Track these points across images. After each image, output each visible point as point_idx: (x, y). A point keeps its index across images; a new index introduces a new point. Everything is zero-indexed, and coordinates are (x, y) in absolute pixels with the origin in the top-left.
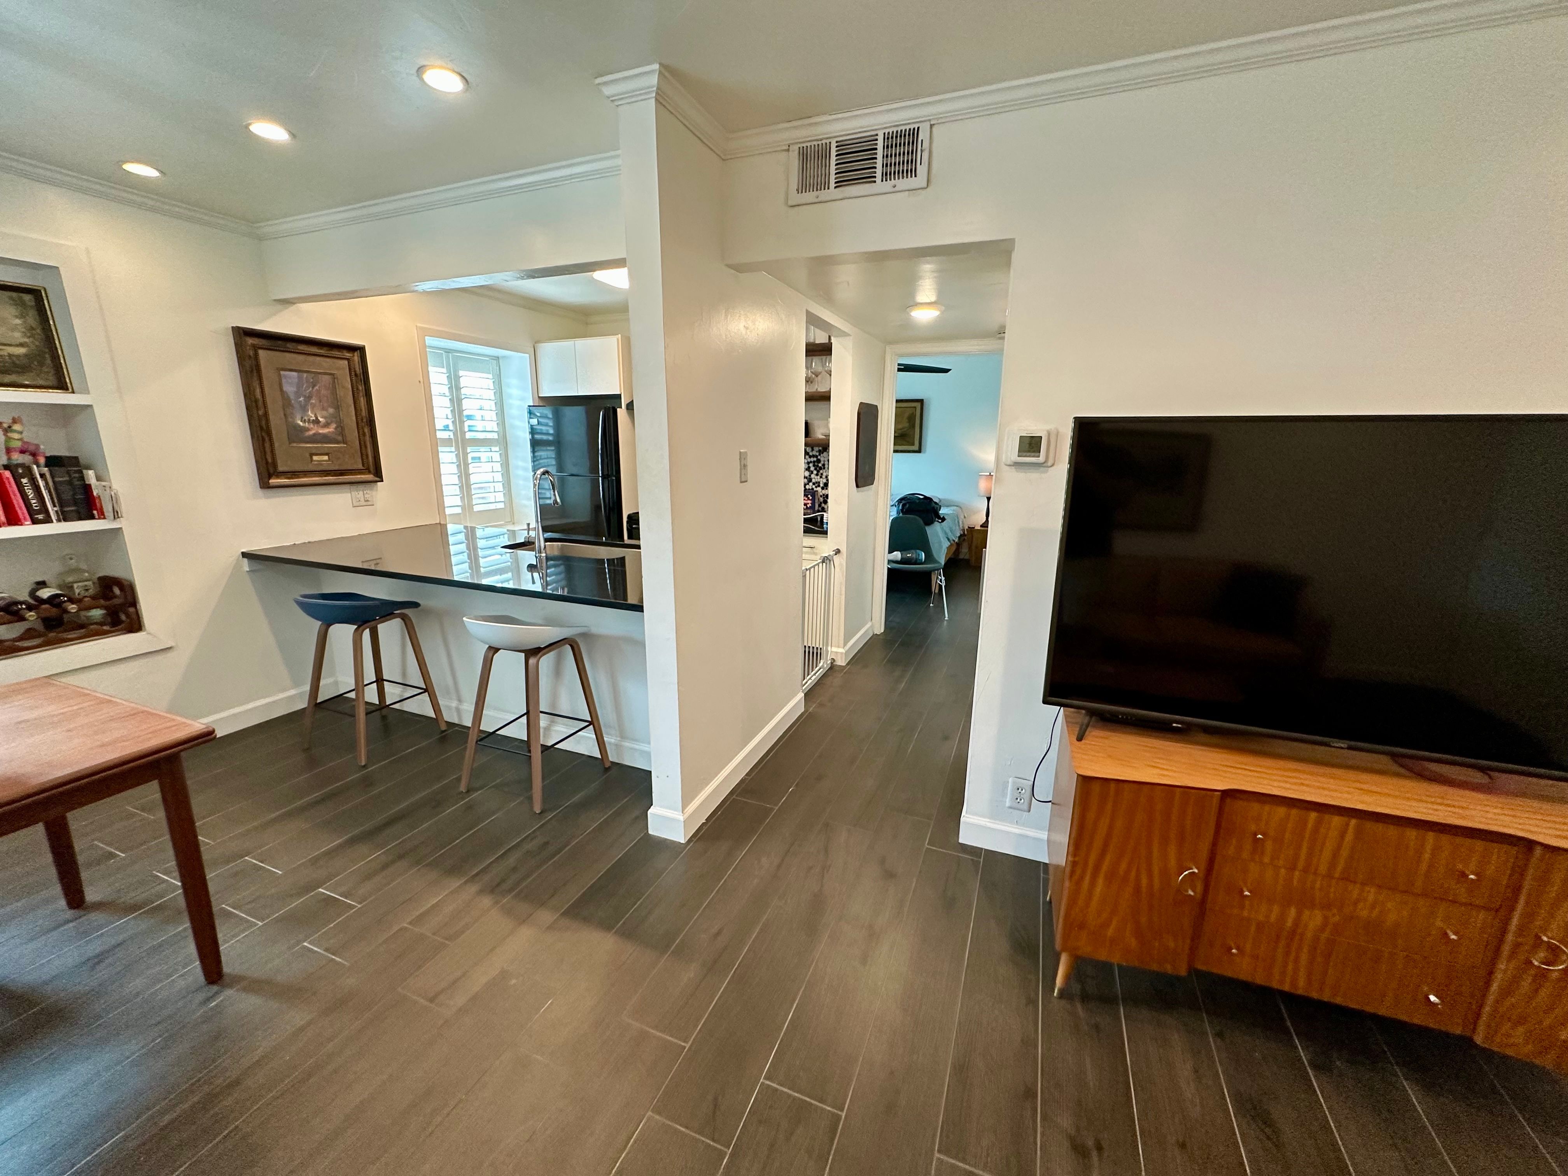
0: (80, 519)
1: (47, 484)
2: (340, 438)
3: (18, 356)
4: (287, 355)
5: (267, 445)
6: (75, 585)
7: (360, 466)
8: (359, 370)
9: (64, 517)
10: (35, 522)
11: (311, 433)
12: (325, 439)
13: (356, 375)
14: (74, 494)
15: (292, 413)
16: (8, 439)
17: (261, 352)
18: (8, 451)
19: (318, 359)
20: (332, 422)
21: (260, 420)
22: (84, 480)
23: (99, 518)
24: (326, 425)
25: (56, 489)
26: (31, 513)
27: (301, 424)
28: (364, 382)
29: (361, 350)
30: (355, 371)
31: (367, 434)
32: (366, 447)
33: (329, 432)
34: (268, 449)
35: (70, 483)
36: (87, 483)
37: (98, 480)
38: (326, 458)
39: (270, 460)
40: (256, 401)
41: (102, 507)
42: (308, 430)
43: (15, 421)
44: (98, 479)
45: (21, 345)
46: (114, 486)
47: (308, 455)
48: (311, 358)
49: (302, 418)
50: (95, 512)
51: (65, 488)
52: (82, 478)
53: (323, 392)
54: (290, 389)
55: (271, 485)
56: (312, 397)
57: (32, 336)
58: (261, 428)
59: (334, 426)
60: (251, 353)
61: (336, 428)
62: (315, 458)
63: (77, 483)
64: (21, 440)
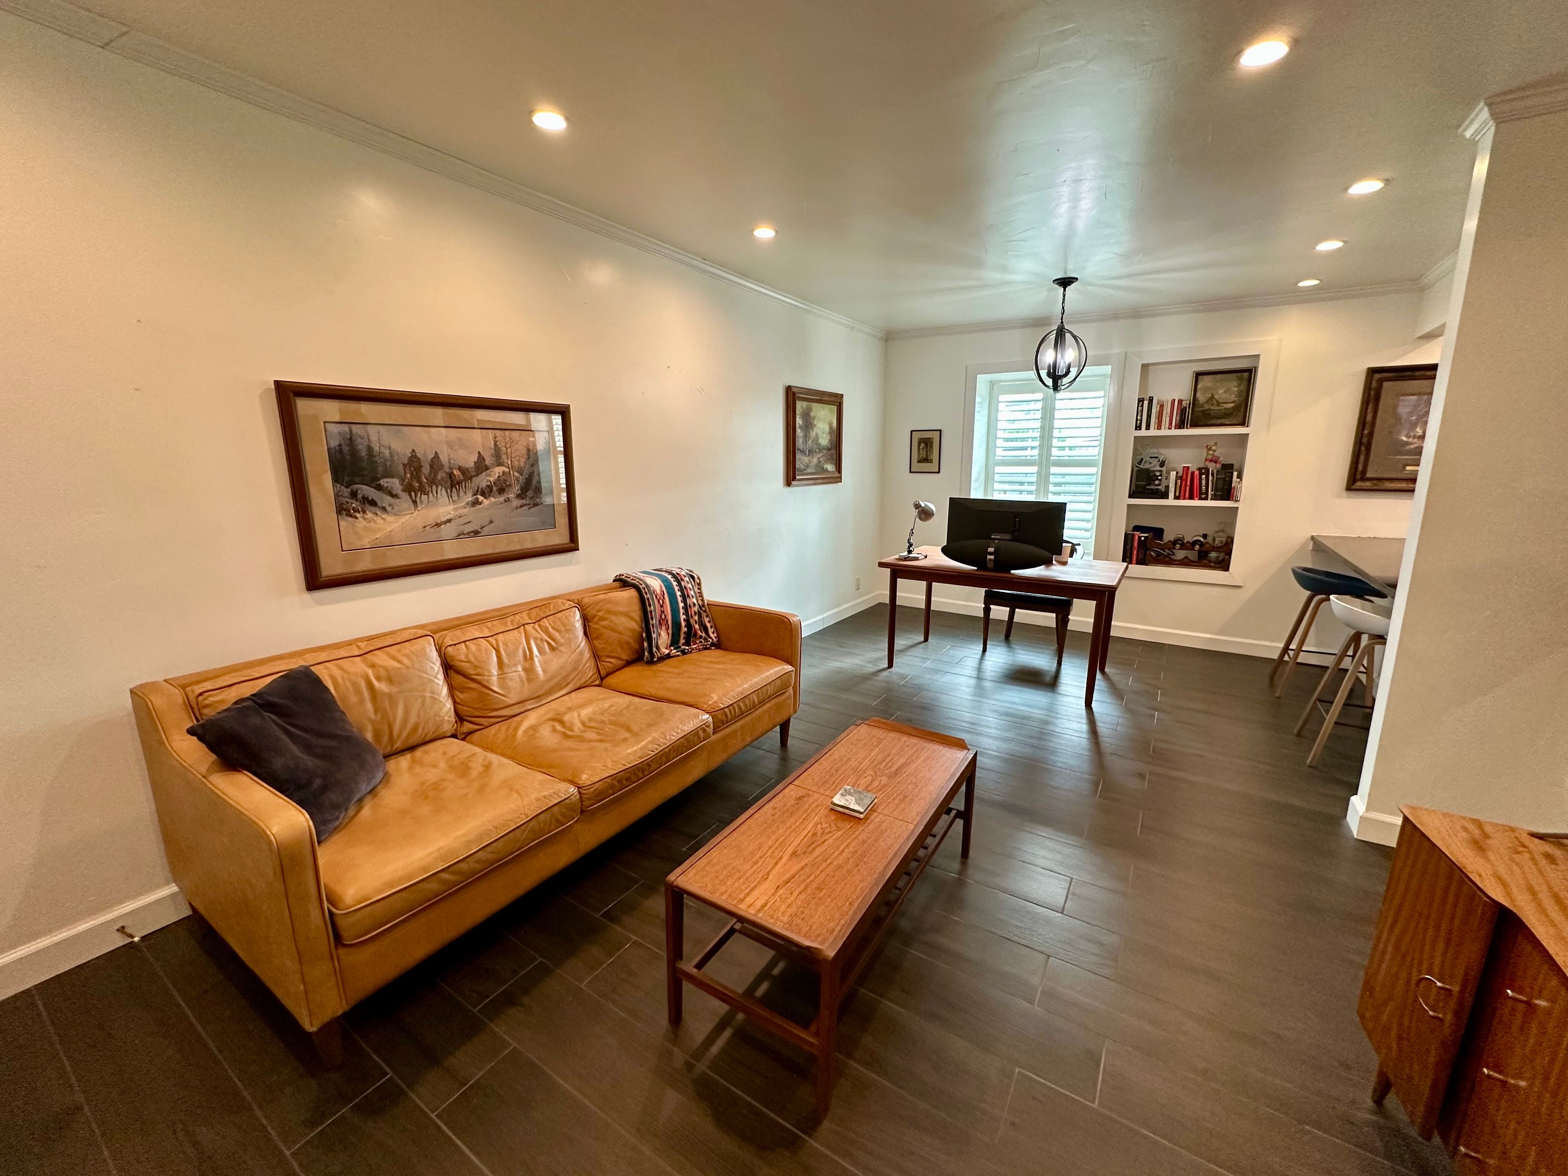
0: (1221, 499)
1: (1213, 478)
3: (1228, 409)
5: (1362, 457)
9: (1215, 498)
10: (1200, 499)
11: (1412, 446)
14: (1224, 486)
15: (1399, 431)
16: (1208, 454)
17: (1387, 384)
18: (1206, 460)
23: (1230, 500)
25: (1216, 482)
26: (1201, 493)
27: (1405, 439)
34: (1363, 460)
35: (1224, 479)
36: (1232, 480)
37: (1237, 479)
39: (1361, 469)
40: (1365, 422)
41: (1234, 493)
42: (1411, 444)
43: (1216, 444)
45: (1234, 401)
46: (1242, 482)
47: (1403, 465)
50: (1230, 497)
51: (1220, 482)
52: (1232, 477)
54: (1404, 410)
55: (1357, 488)
57: (1240, 397)
58: (1363, 443)
60: (1378, 386)
62: (1410, 468)
63: (1227, 479)
64: (1213, 455)
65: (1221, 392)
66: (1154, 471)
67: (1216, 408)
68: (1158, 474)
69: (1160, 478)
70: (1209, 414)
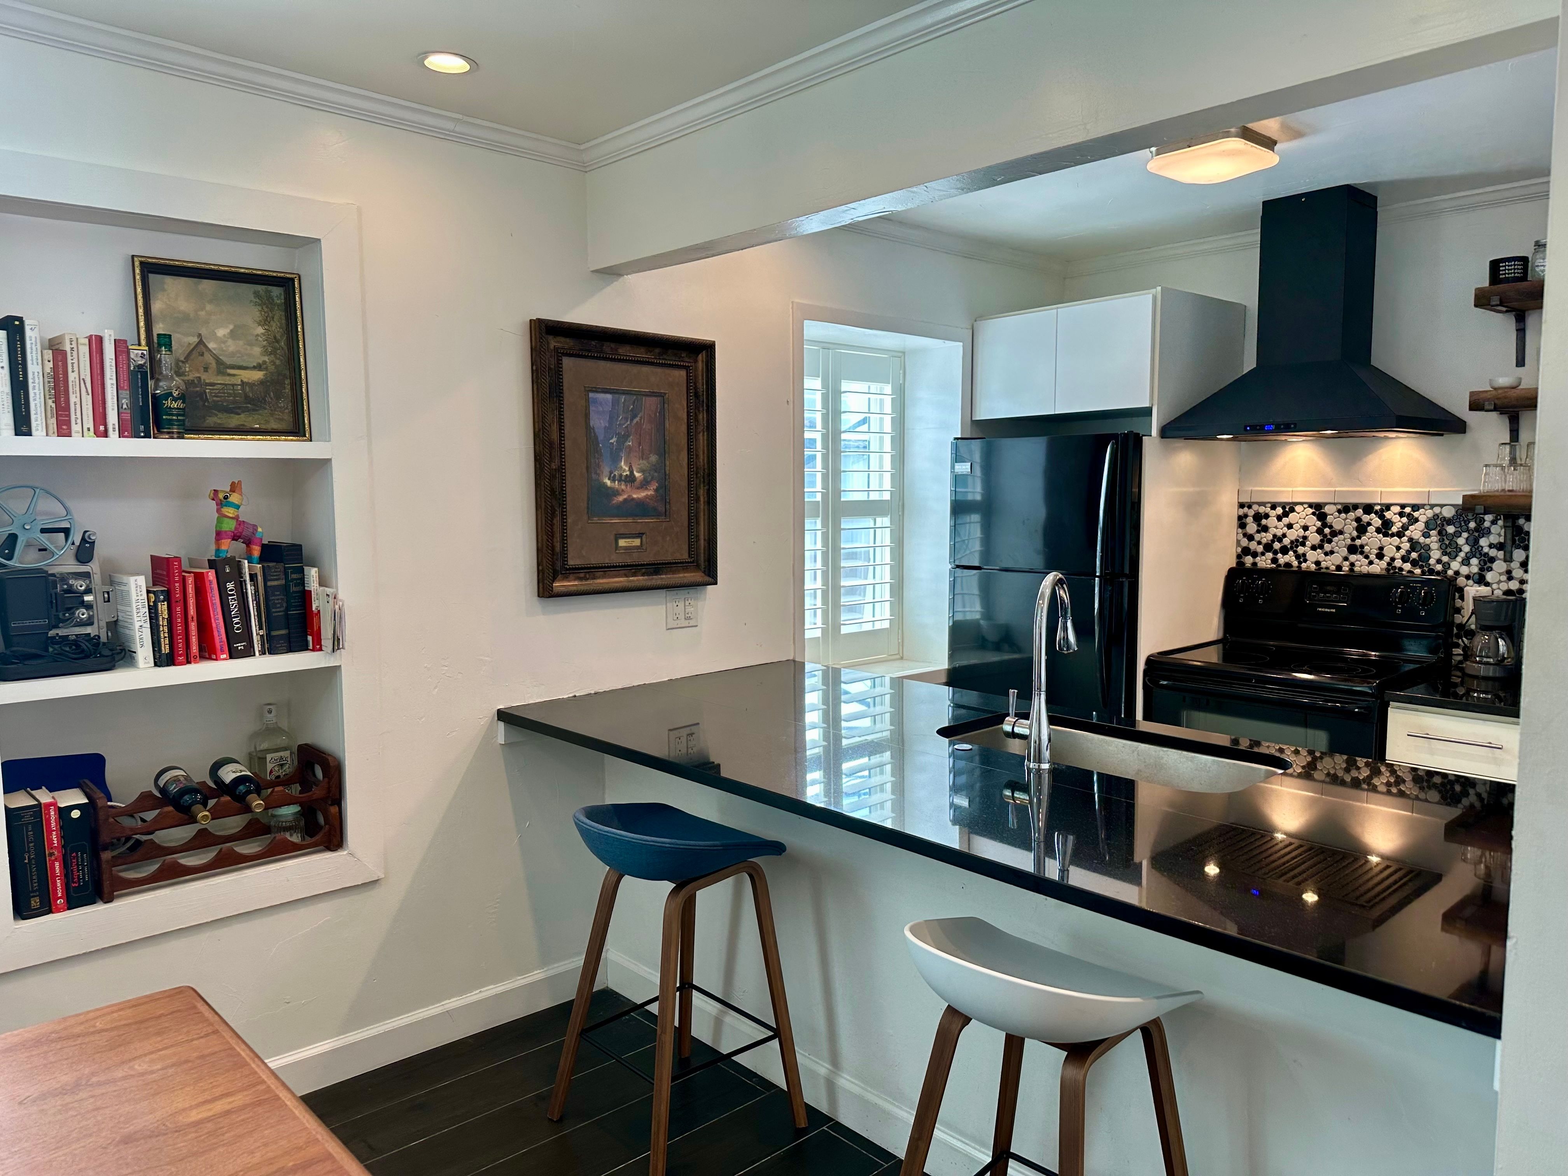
0: (290, 650)
1: (257, 591)
2: (661, 508)
3: (251, 385)
4: (602, 364)
5: (557, 521)
6: (269, 757)
7: (685, 556)
8: (702, 387)
9: (271, 647)
10: (233, 654)
11: (621, 499)
12: (639, 509)
13: (696, 395)
14: (287, 609)
15: (599, 466)
17: (567, 362)
19: (646, 369)
20: (652, 479)
21: (553, 477)
22: (303, 584)
23: (314, 650)
24: (644, 485)
25: (266, 599)
26: (231, 638)
27: (608, 483)
28: (707, 406)
29: (707, 349)
30: (696, 388)
31: (702, 499)
32: (698, 523)
33: (647, 497)
34: (557, 529)
35: (285, 588)
36: (306, 588)
37: (321, 585)
38: (637, 542)
39: (558, 548)
40: (551, 444)
41: (320, 628)
42: (617, 493)
44: (322, 583)
45: (258, 367)
46: (340, 596)
47: (612, 537)
48: (635, 369)
49: (611, 473)
50: (310, 638)
51: (278, 598)
52: (302, 582)
53: (646, 426)
54: (598, 422)
55: (556, 590)
56: (628, 436)
57: (273, 352)
58: (553, 491)
59: (655, 485)
60: (553, 361)
61: (656, 490)
62: (622, 543)
63: (293, 589)
64: (236, 518)
65: (221, 332)
66: (64, 578)
67: (220, 380)
68: (80, 585)
69: (88, 598)
70: (202, 395)
